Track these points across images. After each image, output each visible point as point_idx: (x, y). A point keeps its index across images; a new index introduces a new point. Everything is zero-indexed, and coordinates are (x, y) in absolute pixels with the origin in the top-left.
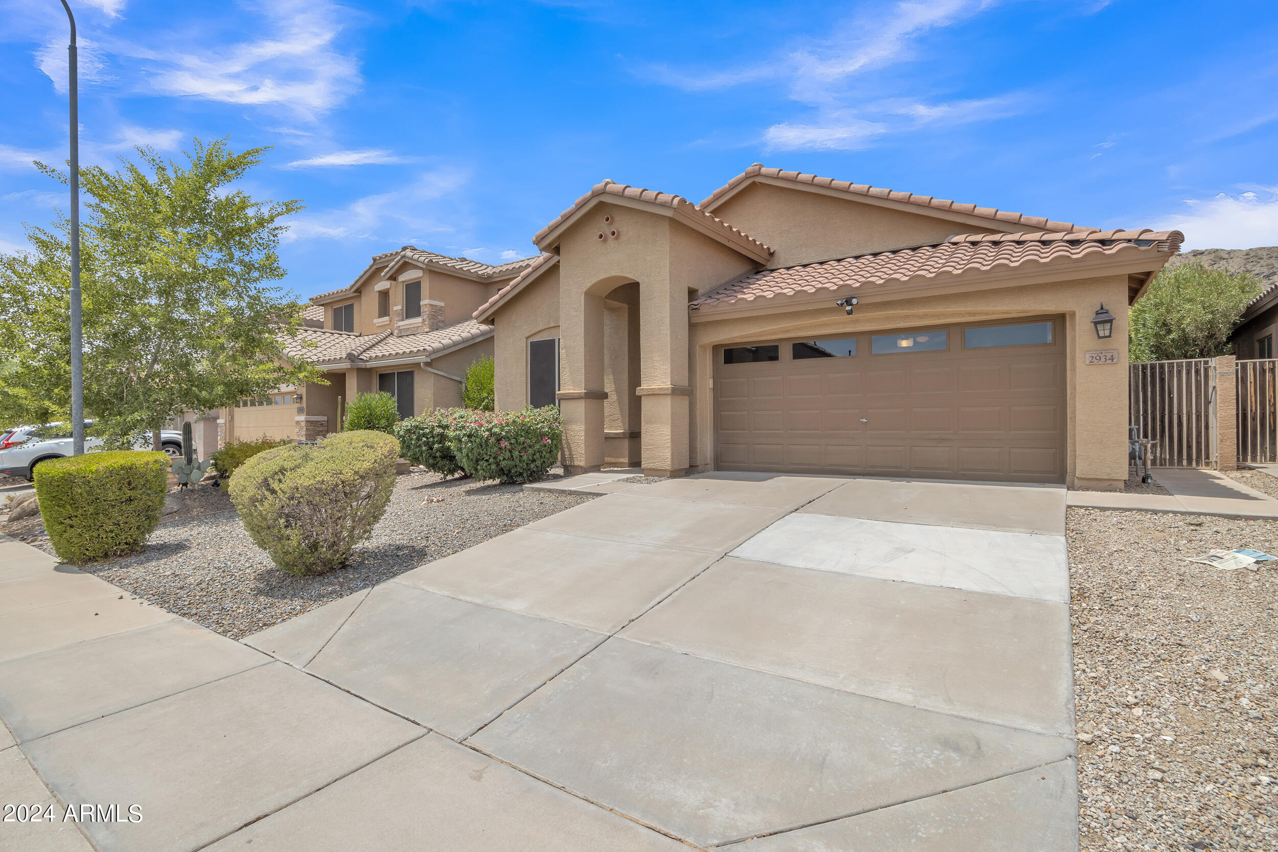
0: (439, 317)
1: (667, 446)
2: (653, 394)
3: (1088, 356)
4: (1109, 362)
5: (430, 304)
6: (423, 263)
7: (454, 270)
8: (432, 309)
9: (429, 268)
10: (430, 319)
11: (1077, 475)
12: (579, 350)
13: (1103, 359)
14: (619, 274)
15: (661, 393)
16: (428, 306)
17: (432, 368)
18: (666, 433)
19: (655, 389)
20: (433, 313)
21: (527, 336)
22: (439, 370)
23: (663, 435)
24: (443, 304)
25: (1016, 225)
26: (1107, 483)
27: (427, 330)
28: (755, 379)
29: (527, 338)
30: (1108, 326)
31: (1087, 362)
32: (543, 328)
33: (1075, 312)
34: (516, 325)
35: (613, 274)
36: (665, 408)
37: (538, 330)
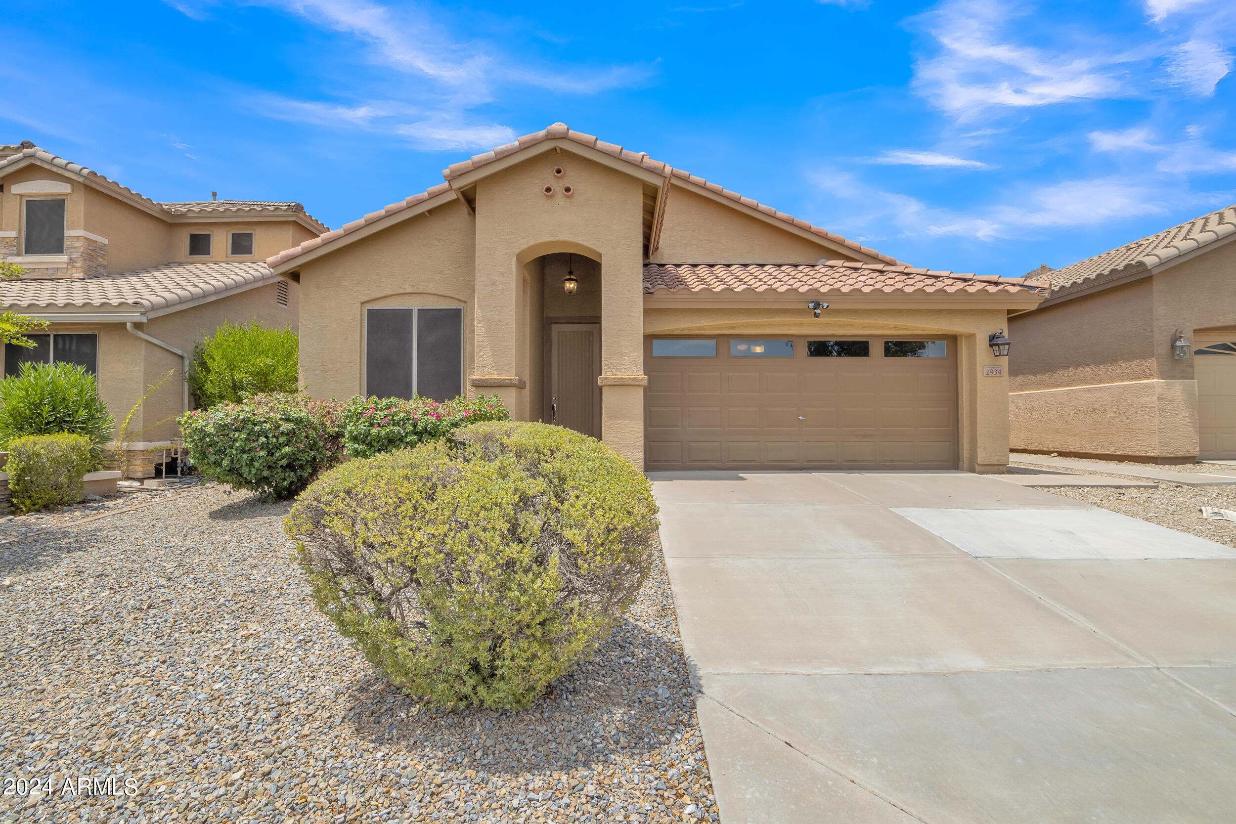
0: (100, 259)
1: (638, 444)
2: (622, 385)
3: (985, 369)
4: (998, 374)
5: (85, 238)
6: (79, 173)
7: (129, 195)
8: (89, 245)
9: (88, 183)
10: (85, 260)
11: (979, 461)
12: (507, 325)
13: (995, 373)
14: (571, 240)
15: (633, 383)
16: (82, 240)
17: (142, 331)
18: (638, 430)
19: (625, 378)
20: (90, 251)
21: (363, 301)
22: (155, 337)
23: (633, 433)
24: (106, 241)
25: (875, 259)
26: (996, 468)
27: (81, 276)
28: (690, 374)
29: (362, 303)
30: (1007, 347)
31: (985, 374)
32: (392, 293)
33: (974, 334)
34: (342, 284)
35: (562, 238)
36: (636, 401)
37: (384, 294)
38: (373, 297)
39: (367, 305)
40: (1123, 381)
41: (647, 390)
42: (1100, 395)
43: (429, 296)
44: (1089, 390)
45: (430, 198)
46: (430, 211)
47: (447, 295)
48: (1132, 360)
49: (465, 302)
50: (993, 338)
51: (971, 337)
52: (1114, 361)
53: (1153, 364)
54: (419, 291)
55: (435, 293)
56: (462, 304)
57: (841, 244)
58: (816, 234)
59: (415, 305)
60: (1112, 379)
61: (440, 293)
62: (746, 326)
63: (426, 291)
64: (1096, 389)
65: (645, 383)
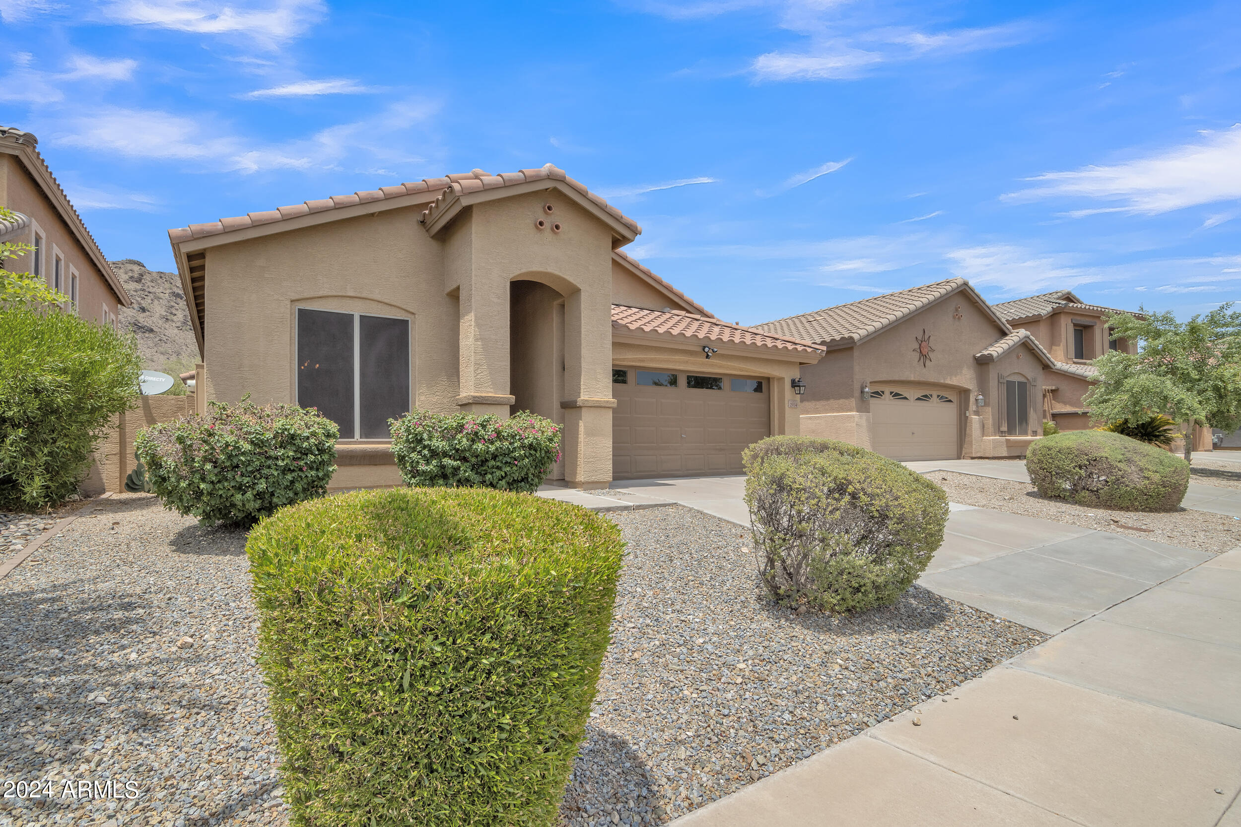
1: (608, 458)
2: (597, 406)
3: (790, 403)
4: (795, 407)
13: (794, 405)
14: (557, 273)
15: (605, 405)
18: (608, 446)
19: (598, 402)
21: (293, 298)
23: (605, 448)
29: (292, 301)
31: (789, 406)
32: (330, 294)
33: (784, 378)
34: (266, 275)
35: (550, 270)
36: (606, 421)
37: (321, 293)
38: (306, 295)
39: (297, 303)
40: (833, 412)
41: (615, 411)
42: (818, 421)
43: (372, 302)
44: (810, 418)
45: (386, 199)
46: (381, 213)
47: (395, 304)
48: (839, 399)
49: (413, 314)
50: (793, 381)
51: (781, 379)
52: (828, 399)
53: (853, 402)
54: (363, 295)
55: (380, 300)
56: (410, 315)
57: (681, 297)
58: (666, 287)
59: (357, 311)
60: (826, 411)
61: (386, 301)
62: (652, 360)
63: (370, 296)
64: (815, 418)
65: (615, 405)
